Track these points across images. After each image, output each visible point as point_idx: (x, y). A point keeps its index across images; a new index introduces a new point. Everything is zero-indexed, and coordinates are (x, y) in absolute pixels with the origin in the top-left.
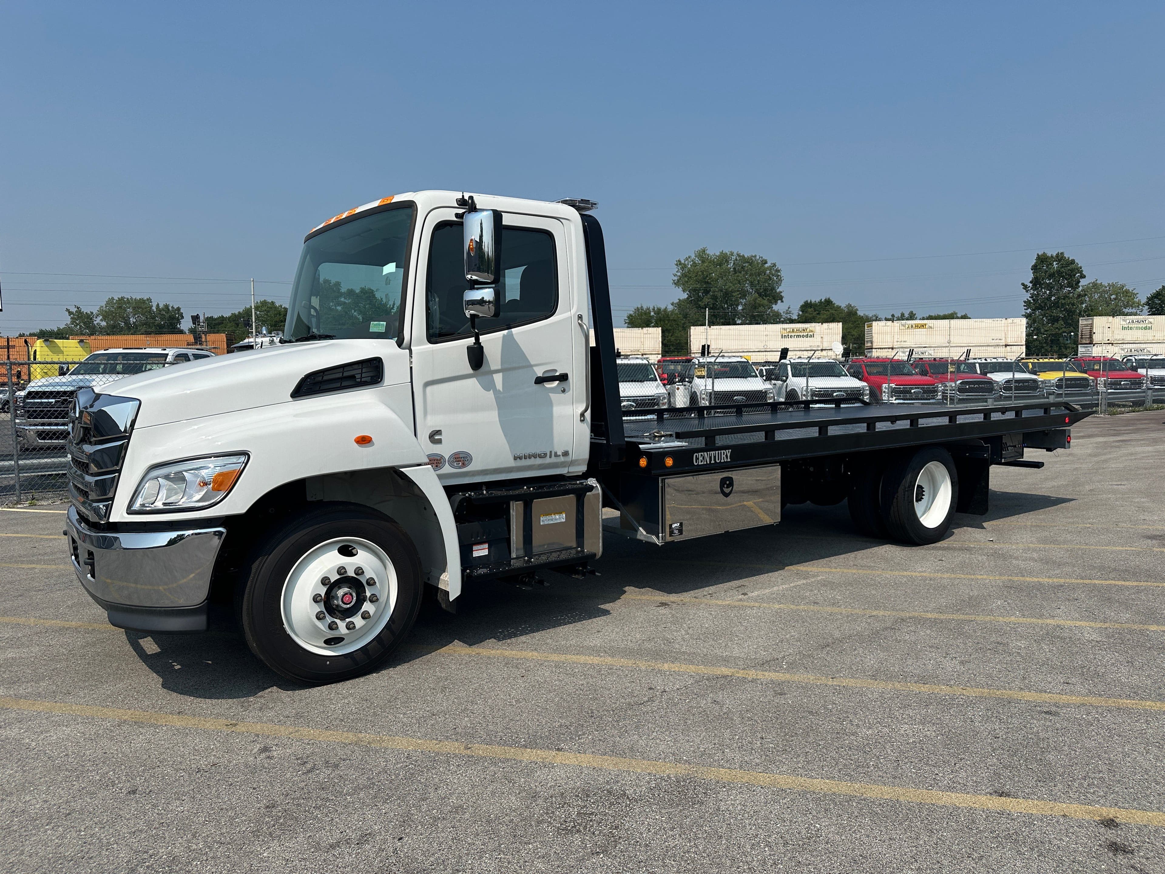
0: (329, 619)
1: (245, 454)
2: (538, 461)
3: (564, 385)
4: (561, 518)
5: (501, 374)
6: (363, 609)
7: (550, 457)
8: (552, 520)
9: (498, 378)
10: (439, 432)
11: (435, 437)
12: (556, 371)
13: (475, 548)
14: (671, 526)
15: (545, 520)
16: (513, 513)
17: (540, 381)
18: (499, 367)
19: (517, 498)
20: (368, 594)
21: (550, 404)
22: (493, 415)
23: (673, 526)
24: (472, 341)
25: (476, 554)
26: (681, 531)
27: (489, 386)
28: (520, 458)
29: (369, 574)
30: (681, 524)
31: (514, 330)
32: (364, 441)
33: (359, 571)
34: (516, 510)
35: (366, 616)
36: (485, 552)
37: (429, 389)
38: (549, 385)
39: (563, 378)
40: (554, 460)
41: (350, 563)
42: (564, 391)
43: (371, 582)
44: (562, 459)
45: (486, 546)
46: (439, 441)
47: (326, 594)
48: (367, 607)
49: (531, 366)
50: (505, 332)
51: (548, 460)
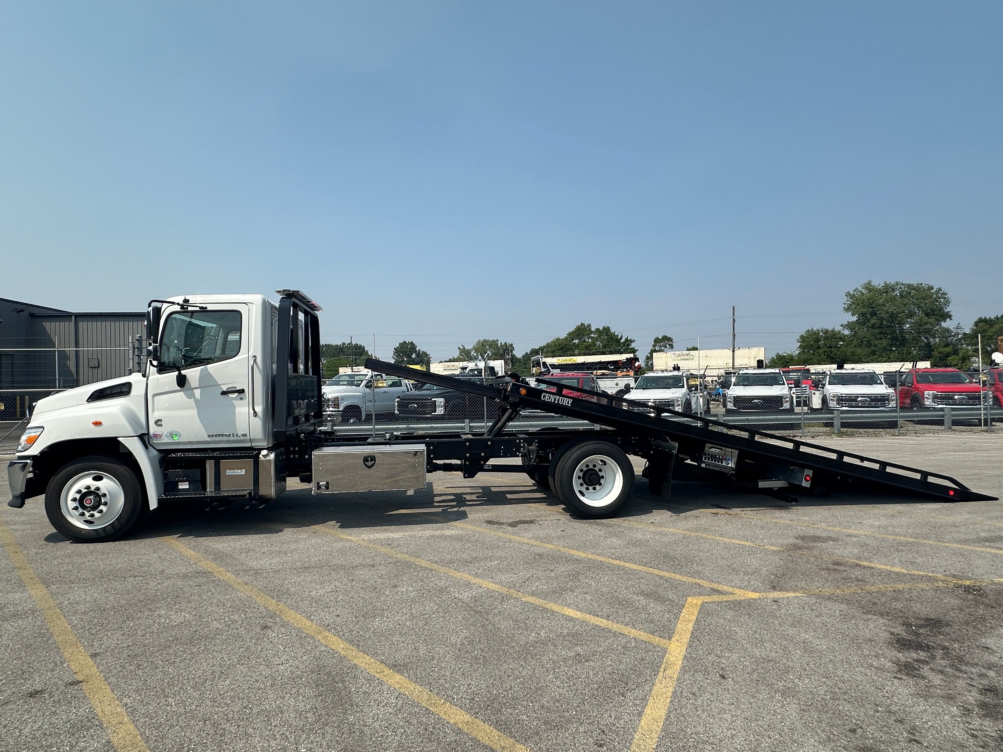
0: (81, 510)
1: (43, 427)
2: (225, 438)
3: (242, 395)
4: (243, 472)
5: (199, 390)
6: (100, 508)
7: (233, 436)
8: (235, 472)
9: (197, 393)
10: (161, 420)
11: (158, 422)
12: (236, 387)
13: (180, 483)
14: (318, 483)
15: (229, 472)
16: (207, 466)
17: (224, 393)
18: (198, 386)
19: (210, 458)
20: (103, 501)
21: (234, 407)
22: (195, 412)
23: (321, 483)
24: (176, 373)
25: (180, 487)
26: (327, 487)
27: (191, 396)
28: (213, 436)
29: (103, 491)
30: (327, 483)
31: (209, 366)
32: (97, 424)
33: (98, 489)
34: (210, 466)
35: (101, 511)
36: (187, 487)
37: (156, 398)
38: (231, 396)
39: (242, 391)
40: (236, 438)
41: (94, 484)
42: (241, 399)
43: (105, 495)
44: (242, 438)
45: (188, 483)
46: (161, 425)
47: (80, 498)
48: (102, 507)
49: (219, 385)
50: (203, 367)
51: (231, 438)
